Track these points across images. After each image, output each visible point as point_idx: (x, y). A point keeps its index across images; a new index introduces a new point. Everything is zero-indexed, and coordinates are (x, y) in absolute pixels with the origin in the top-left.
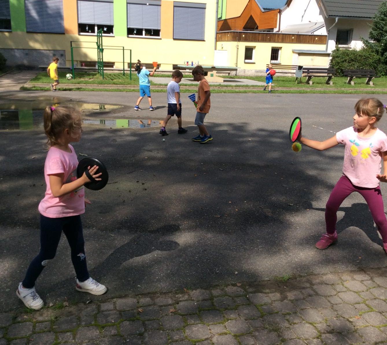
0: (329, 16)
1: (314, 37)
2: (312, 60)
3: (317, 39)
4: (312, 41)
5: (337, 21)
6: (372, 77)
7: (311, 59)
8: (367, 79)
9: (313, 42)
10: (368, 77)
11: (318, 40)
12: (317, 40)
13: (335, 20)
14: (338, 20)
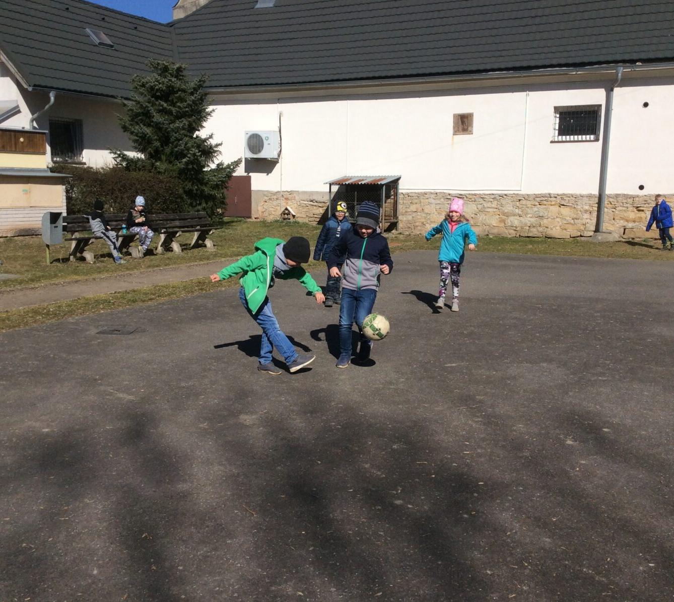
0: (35, 86)
1: (15, 136)
2: (26, 192)
3: (22, 140)
4: (11, 147)
5: (52, 99)
6: (210, 230)
7: (23, 191)
8: (196, 235)
9: (14, 149)
10: (197, 231)
11: (25, 144)
12: (22, 143)
13: (49, 99)
14: (56, 98)
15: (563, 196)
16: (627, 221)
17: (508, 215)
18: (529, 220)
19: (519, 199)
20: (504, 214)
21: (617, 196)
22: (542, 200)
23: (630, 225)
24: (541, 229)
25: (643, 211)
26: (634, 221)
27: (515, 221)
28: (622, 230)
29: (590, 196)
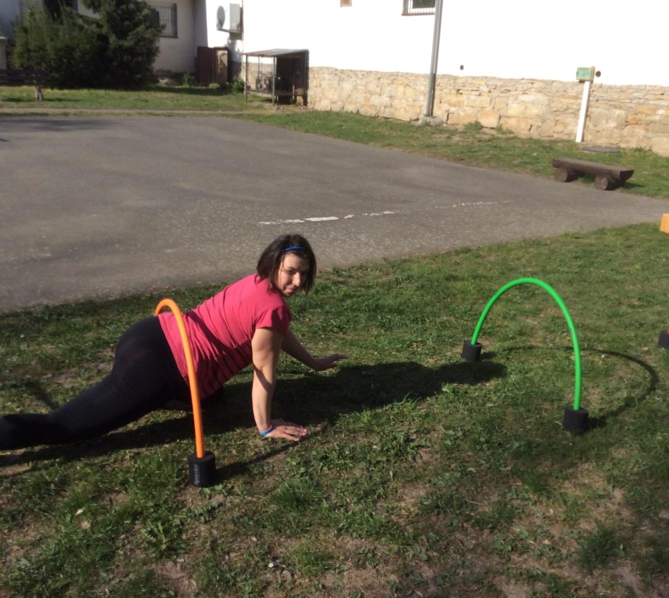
15: (407, 75)
16: (450, 105)
17: (371, 93)
18: (385, 100)
19: (379, 76)
20: (370, 92)
21: (444, 76)
22: (394, 77)
23: (453, 109)
24: (392, 110)
25: (461, 94)
26: (454, 106)
27: (376, 100)
28: (446, 114)
29: (425, 76)
